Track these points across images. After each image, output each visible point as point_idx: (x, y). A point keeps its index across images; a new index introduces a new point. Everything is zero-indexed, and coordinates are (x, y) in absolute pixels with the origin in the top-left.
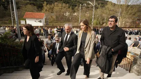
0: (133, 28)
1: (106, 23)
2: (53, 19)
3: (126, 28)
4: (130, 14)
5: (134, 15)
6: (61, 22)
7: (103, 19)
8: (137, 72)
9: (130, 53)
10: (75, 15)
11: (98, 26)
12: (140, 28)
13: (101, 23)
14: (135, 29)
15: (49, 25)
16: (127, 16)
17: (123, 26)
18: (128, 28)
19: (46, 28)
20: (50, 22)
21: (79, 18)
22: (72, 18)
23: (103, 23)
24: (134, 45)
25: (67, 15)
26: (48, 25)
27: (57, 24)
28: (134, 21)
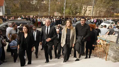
0: (107, 17)
1: (80, 13)
2: (16, 8)
3: (100, 17)
4: (104, 2)
5: (108, 3)
6: (27, 12)
7: (77, 8)
8: (113, 59)
9: (105, 41)
10: (44, 3)
11: (70, 15)
12: (114, 17)
13: (74, 13)
14: (110, 18)
15: (11, 15)
16: (101, 5)
17: (97, 16)
18: (102, 17)
19: (6, 17)
20: (12, 11)
21: (48, 7)
22: (40, 7)
23: (76, 13)
24: (109, 33)
25: (34, 3)
26: (9, 15)
27: (21, 13)
28: (108, 10)
